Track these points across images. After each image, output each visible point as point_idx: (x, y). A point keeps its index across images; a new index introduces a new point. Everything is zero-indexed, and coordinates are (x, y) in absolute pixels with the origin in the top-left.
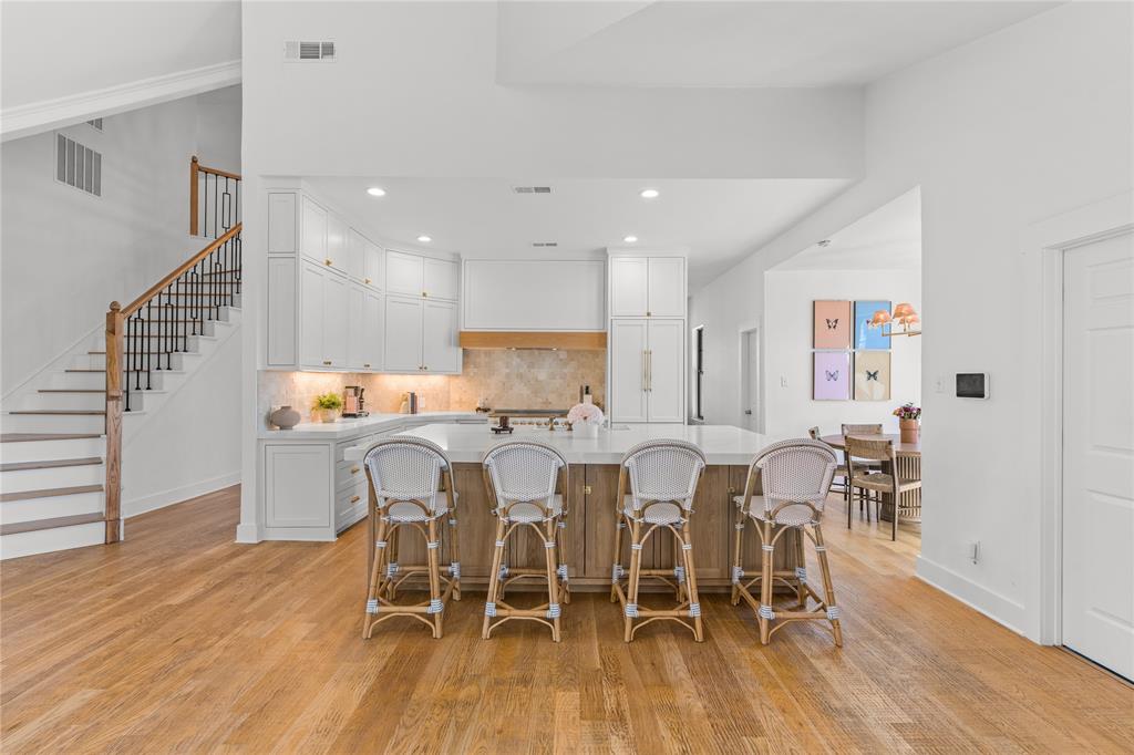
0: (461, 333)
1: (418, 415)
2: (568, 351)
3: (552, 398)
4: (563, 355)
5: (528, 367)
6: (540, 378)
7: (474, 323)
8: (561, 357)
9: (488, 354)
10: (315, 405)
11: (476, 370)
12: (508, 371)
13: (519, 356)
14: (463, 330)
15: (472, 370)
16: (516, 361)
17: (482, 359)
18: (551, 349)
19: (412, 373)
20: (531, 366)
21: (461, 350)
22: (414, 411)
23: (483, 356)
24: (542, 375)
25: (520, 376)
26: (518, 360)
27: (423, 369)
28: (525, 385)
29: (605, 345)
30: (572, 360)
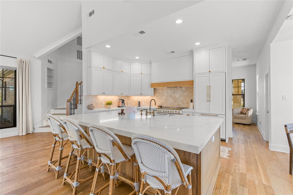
0: (151, 83)
1: (140, 107)
2: (186, 88)
3: (180, 103)
4: (184, 89)
5: (173, 93)
6: (177, 97)
7: (155, 81)
8: (183, 90)
9: (162, 89)
10: (106, 104)
11: (159, 94)
12: (167, 94)
13: (170, 90)
14: (152, 83)
15: (157, 94)
16: (169, 91)
17: (160, 91)
18: (177, 87)
19: (138, 95)
20: (174, 93)
21: (153, 89)
22: (139, 106)
23: (160, 90)
24: (177, 96)
25: (171, 96)
26: (170, 91)
27: (141, 95)
28: (172, 99)
29: (193, 85)
30: (187, 90)
